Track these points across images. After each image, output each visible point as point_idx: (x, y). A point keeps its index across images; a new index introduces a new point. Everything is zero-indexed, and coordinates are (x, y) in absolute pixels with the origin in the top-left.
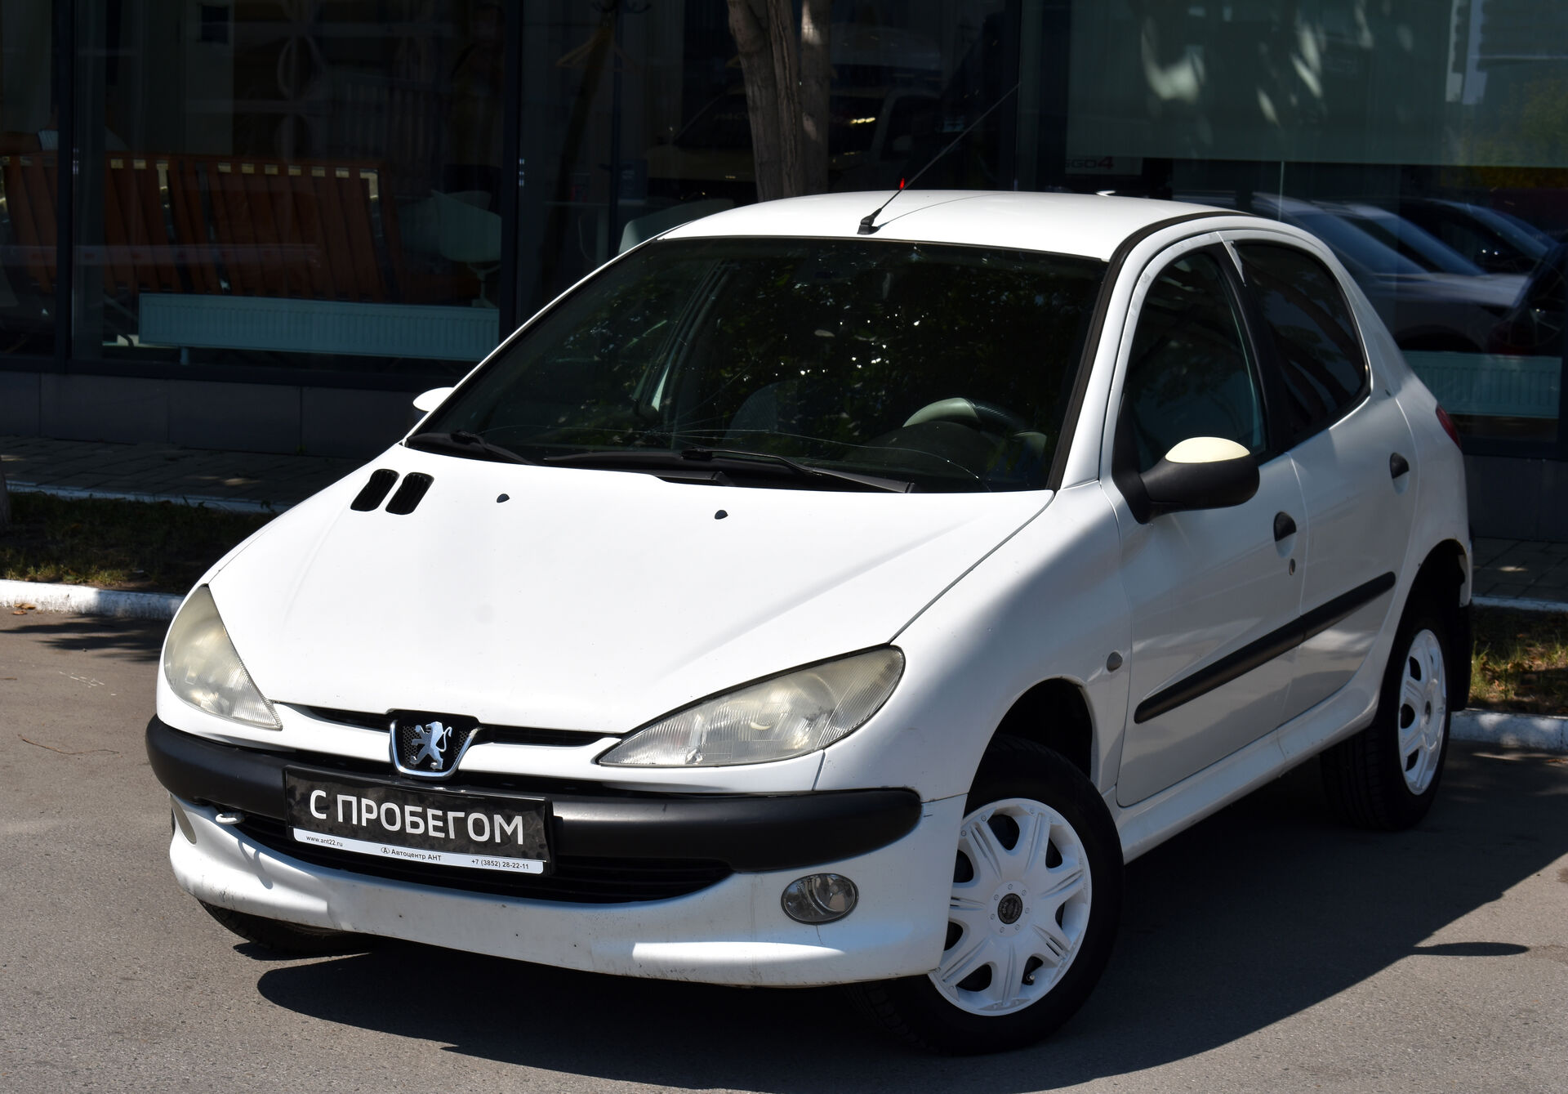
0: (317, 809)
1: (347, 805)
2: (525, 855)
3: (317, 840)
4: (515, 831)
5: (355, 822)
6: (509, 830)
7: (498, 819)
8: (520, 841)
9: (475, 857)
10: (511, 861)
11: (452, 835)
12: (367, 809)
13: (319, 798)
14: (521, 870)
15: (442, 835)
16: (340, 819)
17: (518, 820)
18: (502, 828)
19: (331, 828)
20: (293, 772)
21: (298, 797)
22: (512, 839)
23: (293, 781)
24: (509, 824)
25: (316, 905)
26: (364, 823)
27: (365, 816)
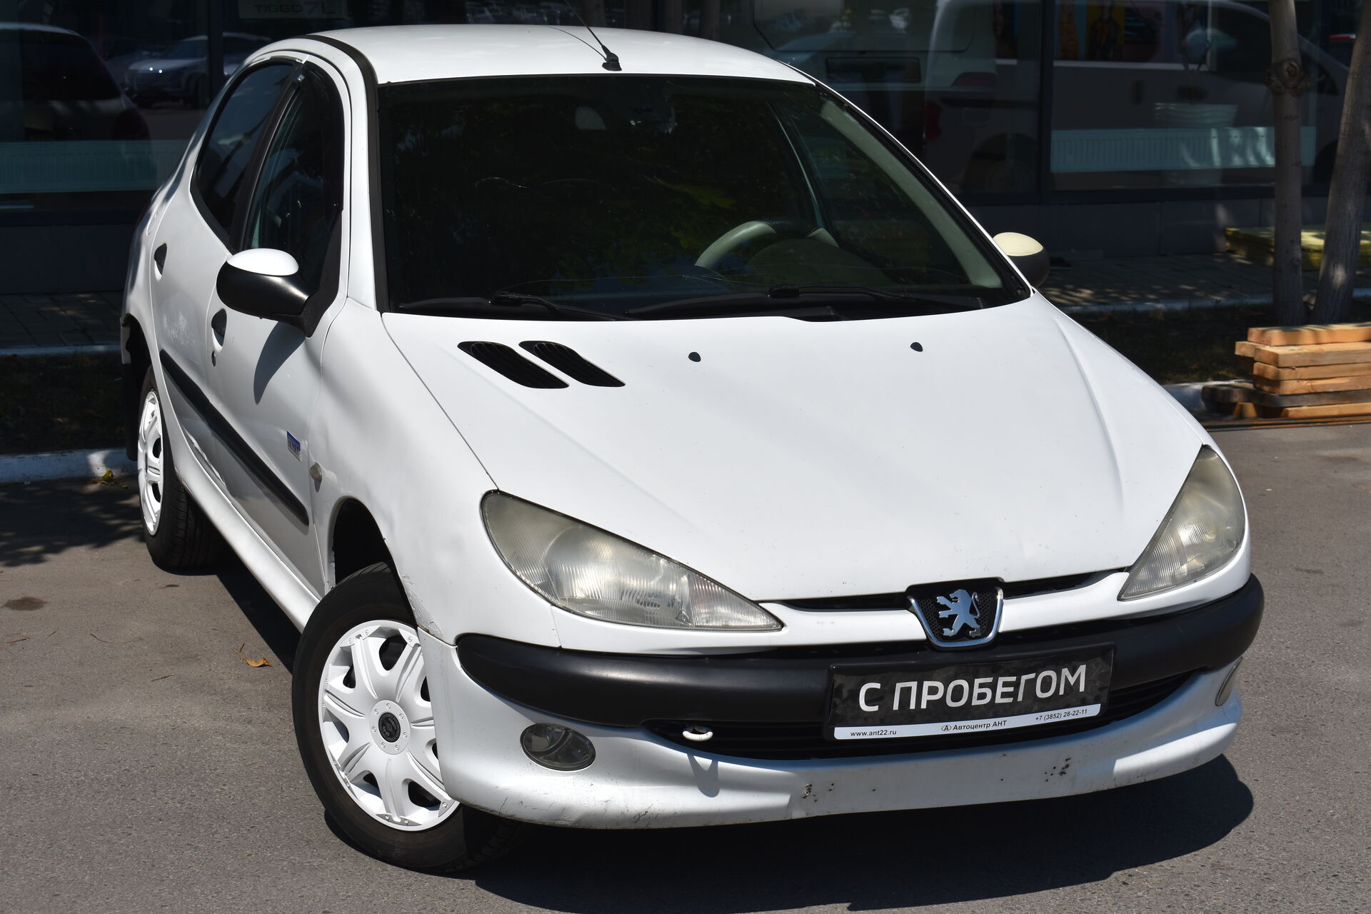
0: (867, 703)
1: (906, 693)
2: (1084, 702)
3: (865, 734)
4: (1078, 681)
5: (912, 706)
6: (1072, 680)
7: (1065, 672)
8: (1082, 689)
9: (1038, 715)
10: (1071, 710)
11: (1020, 698)
12: (928, 691)
13: (869, 692)
14: (1080, 716)
15: (1010, 700)
16: (896, 707)
17: (1082, 670)
18: (1067, 679)
19: (885, 718)
20: (839, 671)
21: (845, 694)
22: (1074, 688)
23: (839, 680)
24: (1073, 676)
25: (779, 800)
26: (924, 706)
27: (926, 697)
